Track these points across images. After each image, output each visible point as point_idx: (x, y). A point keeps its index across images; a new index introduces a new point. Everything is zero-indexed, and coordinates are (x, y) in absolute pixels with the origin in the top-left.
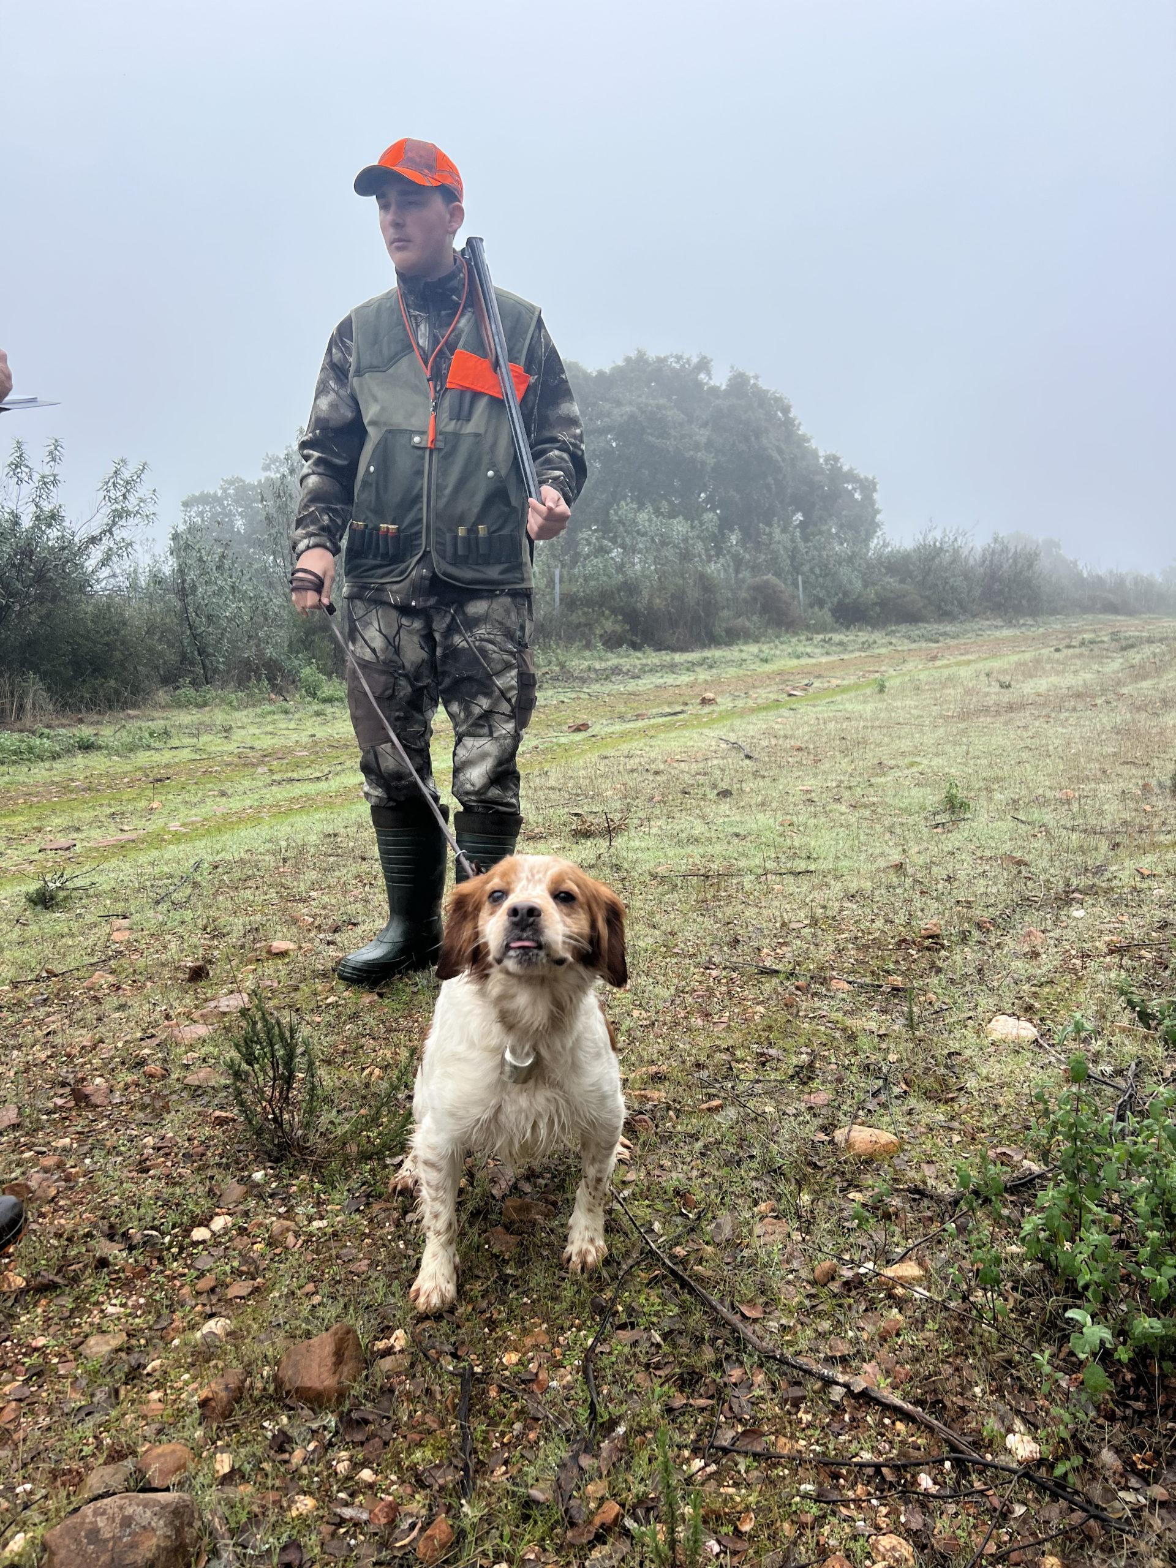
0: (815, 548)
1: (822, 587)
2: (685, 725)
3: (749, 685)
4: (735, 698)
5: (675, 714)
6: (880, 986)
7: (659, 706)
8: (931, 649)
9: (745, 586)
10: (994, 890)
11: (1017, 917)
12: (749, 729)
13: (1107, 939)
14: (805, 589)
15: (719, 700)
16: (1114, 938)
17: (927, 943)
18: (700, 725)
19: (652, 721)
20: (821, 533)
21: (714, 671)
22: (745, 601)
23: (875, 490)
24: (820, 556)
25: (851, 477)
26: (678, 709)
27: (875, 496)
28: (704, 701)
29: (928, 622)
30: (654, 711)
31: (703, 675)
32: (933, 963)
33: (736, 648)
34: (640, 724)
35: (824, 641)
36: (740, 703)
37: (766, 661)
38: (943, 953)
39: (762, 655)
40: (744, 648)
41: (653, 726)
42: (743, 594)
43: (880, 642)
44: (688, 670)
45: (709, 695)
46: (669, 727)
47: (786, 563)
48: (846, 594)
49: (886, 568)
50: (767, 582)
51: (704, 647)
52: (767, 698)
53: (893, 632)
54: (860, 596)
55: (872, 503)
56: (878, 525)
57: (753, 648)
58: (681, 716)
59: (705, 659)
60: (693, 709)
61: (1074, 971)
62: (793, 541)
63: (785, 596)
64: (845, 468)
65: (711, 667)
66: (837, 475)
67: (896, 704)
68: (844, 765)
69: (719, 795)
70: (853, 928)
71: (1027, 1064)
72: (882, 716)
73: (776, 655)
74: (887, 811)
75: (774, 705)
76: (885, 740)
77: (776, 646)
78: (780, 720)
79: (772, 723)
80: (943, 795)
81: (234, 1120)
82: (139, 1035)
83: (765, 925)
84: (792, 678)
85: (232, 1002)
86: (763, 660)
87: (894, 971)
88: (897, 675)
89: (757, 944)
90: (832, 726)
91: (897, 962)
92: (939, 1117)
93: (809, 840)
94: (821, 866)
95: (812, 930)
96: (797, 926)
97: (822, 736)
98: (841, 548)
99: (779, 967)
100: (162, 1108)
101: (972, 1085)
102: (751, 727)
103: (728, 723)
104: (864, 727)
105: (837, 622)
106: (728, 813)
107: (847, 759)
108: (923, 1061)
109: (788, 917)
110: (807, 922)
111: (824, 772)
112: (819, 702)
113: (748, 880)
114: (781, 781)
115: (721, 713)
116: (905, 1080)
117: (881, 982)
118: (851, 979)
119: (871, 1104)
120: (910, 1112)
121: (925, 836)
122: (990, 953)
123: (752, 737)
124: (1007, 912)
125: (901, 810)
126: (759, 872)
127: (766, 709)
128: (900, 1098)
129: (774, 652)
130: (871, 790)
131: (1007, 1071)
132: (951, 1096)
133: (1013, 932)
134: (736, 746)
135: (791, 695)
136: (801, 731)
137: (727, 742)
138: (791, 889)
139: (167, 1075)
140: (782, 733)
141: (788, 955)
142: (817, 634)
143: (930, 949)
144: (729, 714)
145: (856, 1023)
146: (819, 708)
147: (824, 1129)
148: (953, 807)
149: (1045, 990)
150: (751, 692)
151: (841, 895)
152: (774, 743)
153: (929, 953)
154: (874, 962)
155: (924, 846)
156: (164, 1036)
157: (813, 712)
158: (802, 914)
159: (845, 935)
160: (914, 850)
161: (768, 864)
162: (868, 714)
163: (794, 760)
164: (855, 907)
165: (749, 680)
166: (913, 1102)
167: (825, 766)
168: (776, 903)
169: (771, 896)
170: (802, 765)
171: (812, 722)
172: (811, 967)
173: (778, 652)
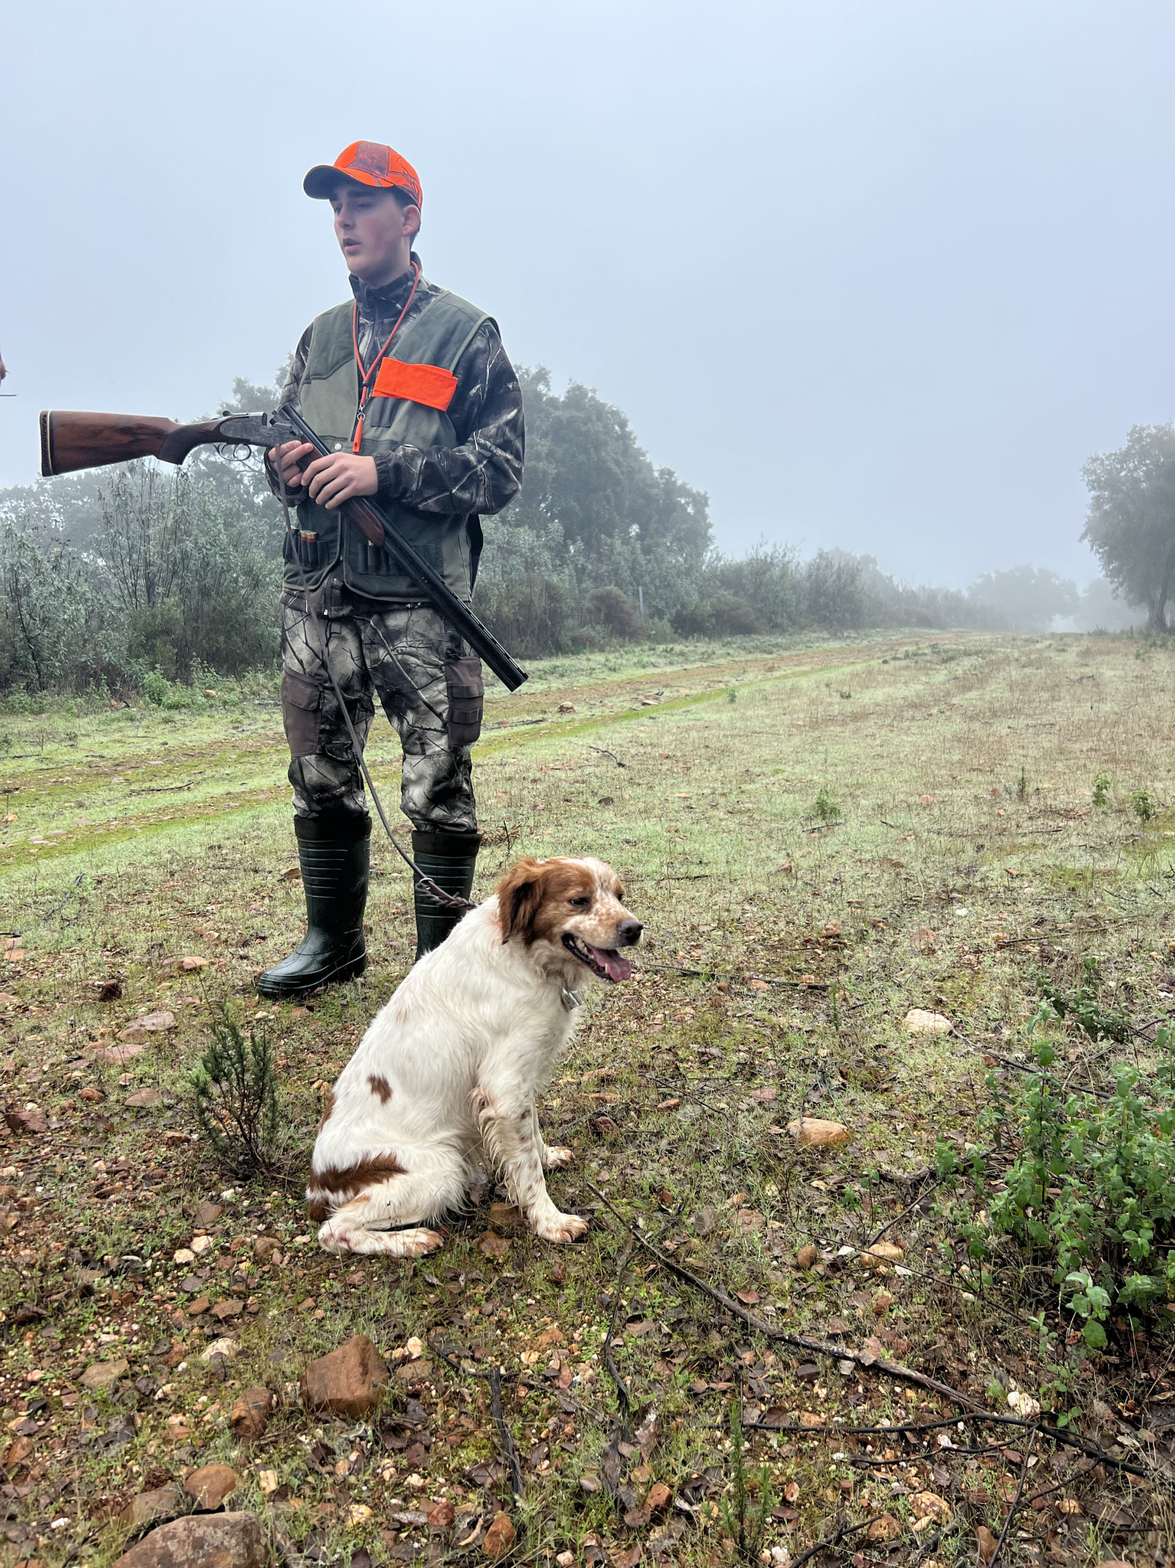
0: (654, 560)
1: (661, 599)
2: (550, 734)
3: (603, 693)
4: (592, 707)
5: (537, 722)
6: (797, 985)
7: (518, 713)
8: (766, 660)
9: (587, 596)
10: (879, 891)
11: (906, 915)
12: (617, 737)
13: (994, 935)
14: (645, 600)
15: (576, 708)
16: (1001, 934)
17: (831, 942)
18: (565, 733)
19: (515, 729)
20: (658, 545)
21: (566, 679)
22: (589, 611)
23: (707, 505)
24: (660, 568)
25: (684, 491)
26: (539, 717)
27: (707, 510)
28: (562, 710)
29: (760, 634)
30: (515, 719)
31: (556, 684)
32: (839, 961)
33: (583, 657)
34: (503, 732)
35: (666, 651)
36: (597, 711)
37: (615, 670)
38: (846, 951)
39: (610, 665)
40: (590, 657)
41: (517, 734)
42: (587, 604)
43: (719, 652)
44: (540, 678)
45: (568, 704)
46: (535, 735)
47: (627, 574)
48: (683, 606)
49: (720, 581)
50: (609, 593)
51: (551, 655)
52: (622, 707)
53: (729, 643)
54: (697, 608)
55: (704, 517)
56: (709, 539)
57: (600, 658)
58: (543, 725)
59: (556, 667)
60: (553, 717)
61: (970, 966)
62: (633, 553)
63: (627, 607)
64: (679, 483)
65: (562, 676)
66: (671, 489)
67: (749, 713)
68: (713, 772)
69: (600, 802)
70: (758, 929)
71: (948, 1054)
72: (738, 724)
73: (621, 664)
74: (763, 816)
75: (632, 714)
76: (747, 748)
77: (621, 656)
78: (642, 729)
79: (636, 732)
80: (813, 800)
81: (188, 1141)
82: (64, 1057)
83: (675, 929)
84: (641, 687)
85: (159, 1020)
86: (610, 669)
87: (807, 970)
88: (742, 686)
89: (672, 947)
90: (694, 734)
91: (806, 961)
92: (881, 1107)
93: (697, 846)
94: (714, 871)
95: (720, 933)
96: (706, 929)
97: (686, 745)
98: (678, 561)
99: (698, 969)
100: (106, 1131)
101: (903, 1074)
102: (617, 735)
103: (594, 731)
104: (724, 735)
105: (675, 633)
106: (615, 820)
107: (715, 767)
108: (853, 1054)
109: (695, 921)
110: (714, 925)
111: (696, 779)
112: (675, 711)
113: (649, 886)
114: (657, 788)
115: (581, 721)
116: (841, 1072)
117: (795, 981)
118: (768, 979)
119: (814, 1097)
120: (852, 1103)
121: (805, 840)
122: (888, 950)
123: (621, 746)
124: (896, 911)
125: (775, 815)
126: (657, 877)
127: (626, 717)
128: (838, 1090)
129: (619, 661)
130: (743, 797)
131: (930, 1061)
132: (885, 1086)
133: (904, 930)
134: (606, 755)
135: (644, 704)
136: (666, 739)
137: (597, 750)
138: (691, 894)
139: (104, 1097)
140: (648, 741)
141: (703, 957)
142: (659, 643)
143: (835, 948)
144: (590, 722)
145: (783, 1021)
146: (677, 718)
147: (777, 1122)
148: (823, 812)
149: (949, 984)
150: (606, 701)
151: (741, 898)
152: (642, 751)
153: (834, 953)
154: (786, 962)
155: (805, 850)
156: (93, 1057)
157: (672, 721)
158: (708, 917)
159: (752, 938)
160: (797, 854)
161: (665, 869)
162: (725, 723)
163: (665, 768)
164: (755, 909)
165: (602, 689)
166: (852, 1094)
167: (696, 773)
168: (680, 907)
169: (674, 901)
170: (673, 772)
171: (674, 731)
172: (728, 968)
173: (624, 662)
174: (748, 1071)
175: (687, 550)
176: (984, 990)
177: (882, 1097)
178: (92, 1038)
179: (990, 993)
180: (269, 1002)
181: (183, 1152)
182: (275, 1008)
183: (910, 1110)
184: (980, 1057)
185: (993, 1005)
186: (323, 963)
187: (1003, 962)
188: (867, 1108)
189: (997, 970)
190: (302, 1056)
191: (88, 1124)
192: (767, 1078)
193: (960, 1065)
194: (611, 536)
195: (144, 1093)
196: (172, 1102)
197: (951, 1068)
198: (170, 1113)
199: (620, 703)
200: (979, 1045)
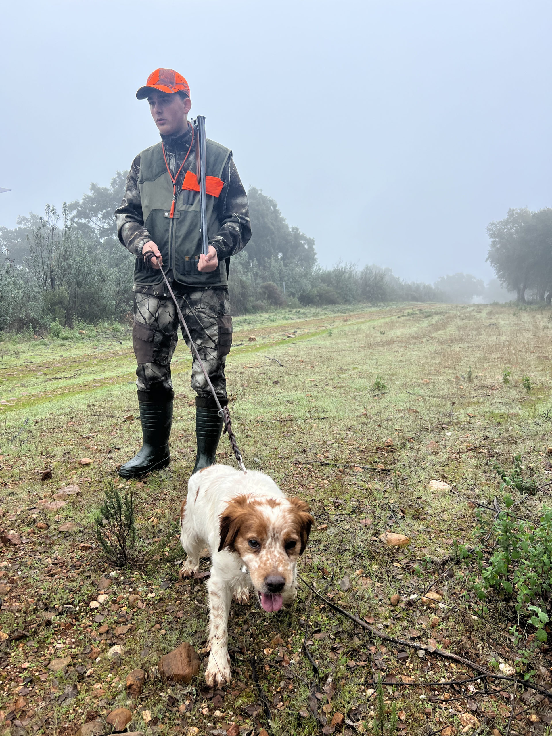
0: (290, 269)
1: (293, 288)
2: (246, 351)
3: (269, 332)
4: (264, 338)
5: (239, 345)
6: (376, 469)
8: (343, 316)
9: (260, 286)
10: (409, 424)
11: (422, 436)
12: (278, 352)
13: (466, 444)
14: (286, 288)
15: (257, 339)
17: (389, 449)
18: (252, 351)
20: (291, 263)
21: (251, 326)
22: (260, 293)
23: (314, 244)
24: (292, 273)
25: (303, 238)
26: (240, 343)
27: (314, 247)
28: (250, 339)
29: (340, 304)
31: (246, 327)
32: (394, 458)
33: (258, 315)
35: (297, 312)
36: (267, 340)
37: (273, 321)
38: (397, 453)
39: (272, 318)
40: (262, 315)
42: (259, 290)
43: (321, 313)
44: (239, 325)
45: (253, 337)
46: (239, 352)
47: (277, 276)
48: (304, 291)
49: (321, 279)
50: (270, 285)
51: (243, 314)
52: (279, 338)
53: (325, 308)
54: (310, 292)
55: (313, 250)
56: (315, 260)
57: (266, 315)
58: (242, 347)
59: (245, 319)
60: (246, 343)
61: (456, 459)
62: (280, 266)
63: (278, 291)
64: (301, 233)
65: (249, 324)
66: (297, 237)
67: (339, 341)
68: (325, 369)
69: (273, 383)
70: (354, 443)
71: (450, 501)
72: (334, 346)
73: (276, 318)
74: (351, 389)
75: (283, 342)
76: (339, 357)
77: (276, 315)
78: (290, 348)
79: (287, 350)
80: (373, 382)
81: (91, 547)
82: (27, 508)
83: (315, 443)
84: (286, 329)
85: (71, 489)
86: (271, 321)
87: (379, 462)
88: (333, 328)
89: (314, 452)
90: (314, 351)
91: (379, 458)
92: (422, 527)
93: (322, 404)
94: (331, 415)
95: (337, 445)
96: (330, 443)
97: (311, 356)
98: (300, 270)
99: (328, 462)
100: (51, 544)
101: (431, 512)
102: (278, 351)
103: (267, 349)
104: (329, 352)
105: (300, 304)
106: (281, 391)
107: (325, 366)
108: (406, 502)
109: (324, 439)
110: (334, 441)
111: (317, 372)
112: (304, 340)
113: (300, 422)
114: (299, 376)
115: (260, 345)
116: (402, 511)
117: (375, 468)
118: (362, 466)
119: (390, 523)
120: (408, 525)
121: (371, 401)
122: (416, 452)
123: (280, 356)
124: (418, 434)
125: (357, 389)
126: (304, 418)
127: (281, 343)
128: (401, 519)
129: (275, 317)
130: (340, 380)
131: (443, 505)
132: (423, 517)
133: (423, 443)
134: (274, 361)
135: (289, 337)
136: (302, 353)
137: (270, 358)
138: (321, 426)
139: (48, 527)
140: (293, 354)
141: (330, 456)
142: (293, 309)
143: (392, 452)
144: (264, 346)
145: (371, 486)
146: (305, 343)
147: (375, 535)
148: (379, 387)
149: (447, 468)
150: (270, 335)
151: (345, 428)
152: (291, 359)
153: (391, 454)
154: (369, 458)
155: (372, 405)
156: (41, 507)
157: (304, 344)
158: (331, 437)
159: (352, 447)
160: (369, 407)
161: (308, 415)
162: (328, 346)
163: (302, 366)
164: (352, 433)
165: (268, 330)
166: (408, 521)
167: (317, 369)
168: (317, 433)
169: (313, 429)
170: (306, 369)
171: (305, 349)
172: (342, 461)
173: (278, 317)
174: (357, 510)
175: (305, 264)
176: (464, 471)
177: (423, 522)
178: (40, 499)
179: (468, 472)
180: (125, 480)
181: (90, 553)
182: (128, 483)
183: (436, 528)
184: (466, 503)
185: (469, 478)
186: (150, 461)
187: (471, 457)
188: (416, 528)
189: (469, 461)
190: (143, 506)
191: (41, 540)
192: (367, 514)
193: (458, 506)
194: (270, 258)
195: (68, 524)
196: (82, 529)
197: (453, 508)
198: (81, 534)
199: (277, 336)
200: (465, 497)
